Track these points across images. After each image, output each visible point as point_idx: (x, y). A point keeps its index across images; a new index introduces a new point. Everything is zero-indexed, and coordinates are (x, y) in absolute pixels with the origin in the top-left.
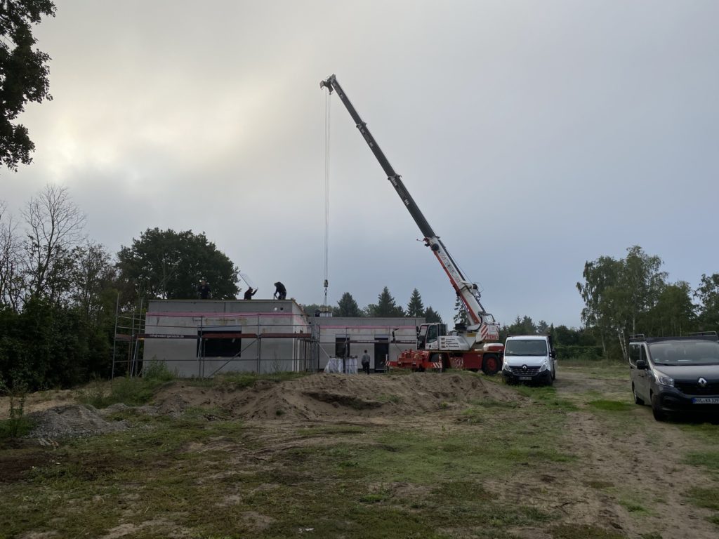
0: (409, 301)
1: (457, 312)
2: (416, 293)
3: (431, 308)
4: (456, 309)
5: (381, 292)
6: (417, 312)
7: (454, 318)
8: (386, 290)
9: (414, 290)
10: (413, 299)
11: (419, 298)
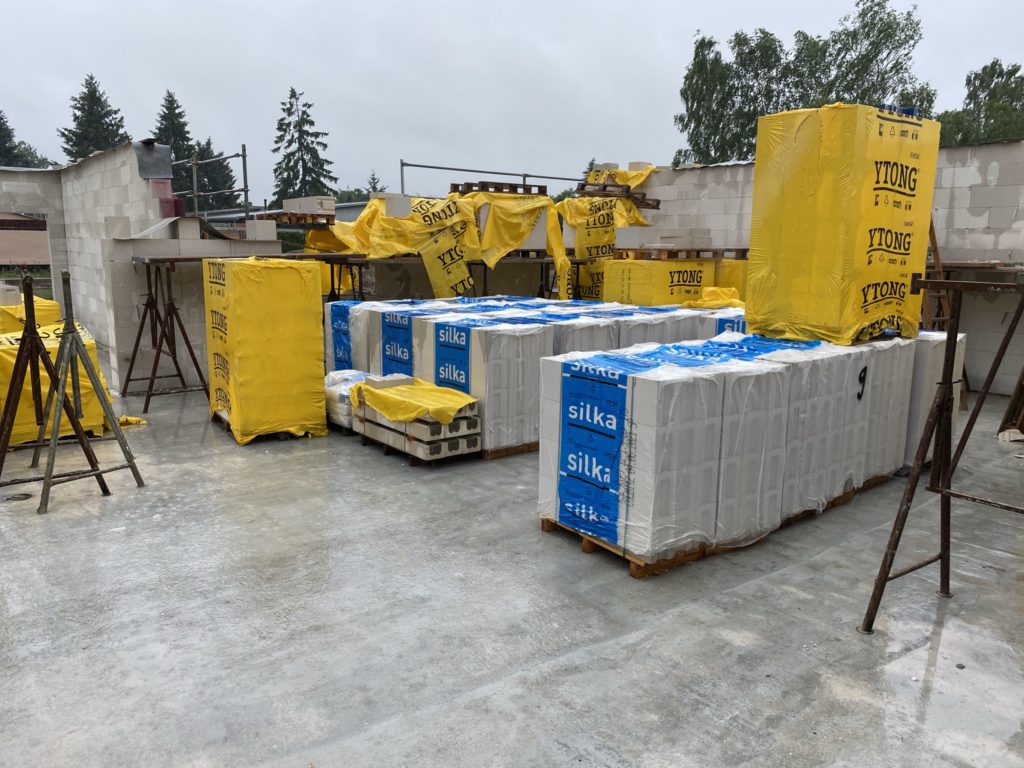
3: (209, 143)
8: (91, 84)
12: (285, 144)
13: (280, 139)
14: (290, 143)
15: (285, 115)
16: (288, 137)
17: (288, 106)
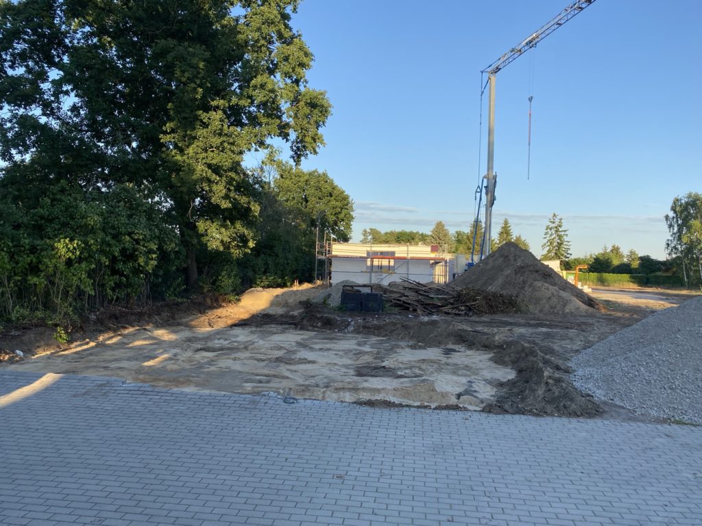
1: (546, 240)
3: (520, 237)
4: (544, 238)
7: (542, 247)
9: (505, 220)
10: (504, 228)
12: (549, 236)
13: (546, 234)
14: (551, 235)
15: (550, 224)
16: (550, 233)
17: (552, 220)
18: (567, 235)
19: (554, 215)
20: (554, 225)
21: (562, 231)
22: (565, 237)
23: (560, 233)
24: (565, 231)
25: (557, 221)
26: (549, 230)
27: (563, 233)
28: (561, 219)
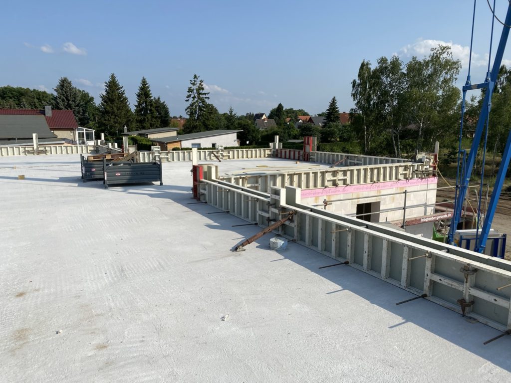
0: (137, 91)
1: (188, 104)
2: (144, 82)
3: (159, 98)
4: (187, 101)
5: (108, 79)
6: (146, 102)
7: (186, 110)
8: (113, 77)
9: (142, 79)
10: (142, 89)
11: (148, 87)
13: (189, 96)
15: (192, 86)
16: (192, 96)
17: (193, 82)
18: (208, 98)
19: (195, 77)
20: (195, 87)
21: (203, 94)
22: (206, 100)
23: (201, 96)
24: (205, 94)
25: (198, 82)
26: (190, 93)
27: (204, 96)
28: (201, 81)
